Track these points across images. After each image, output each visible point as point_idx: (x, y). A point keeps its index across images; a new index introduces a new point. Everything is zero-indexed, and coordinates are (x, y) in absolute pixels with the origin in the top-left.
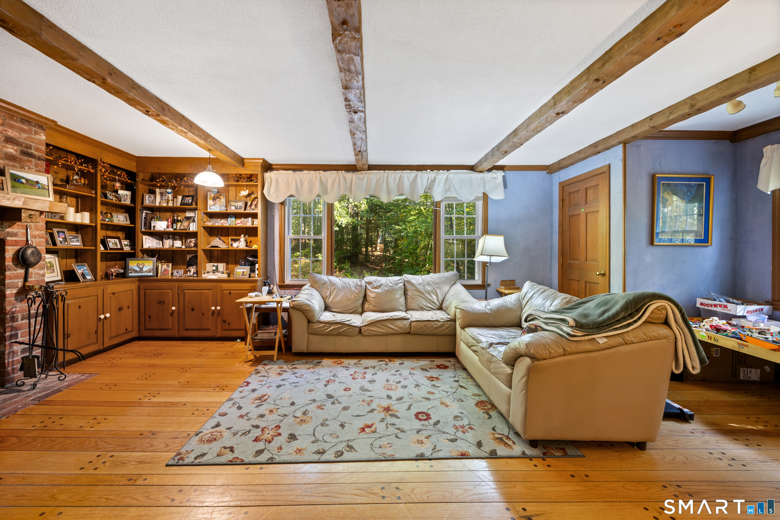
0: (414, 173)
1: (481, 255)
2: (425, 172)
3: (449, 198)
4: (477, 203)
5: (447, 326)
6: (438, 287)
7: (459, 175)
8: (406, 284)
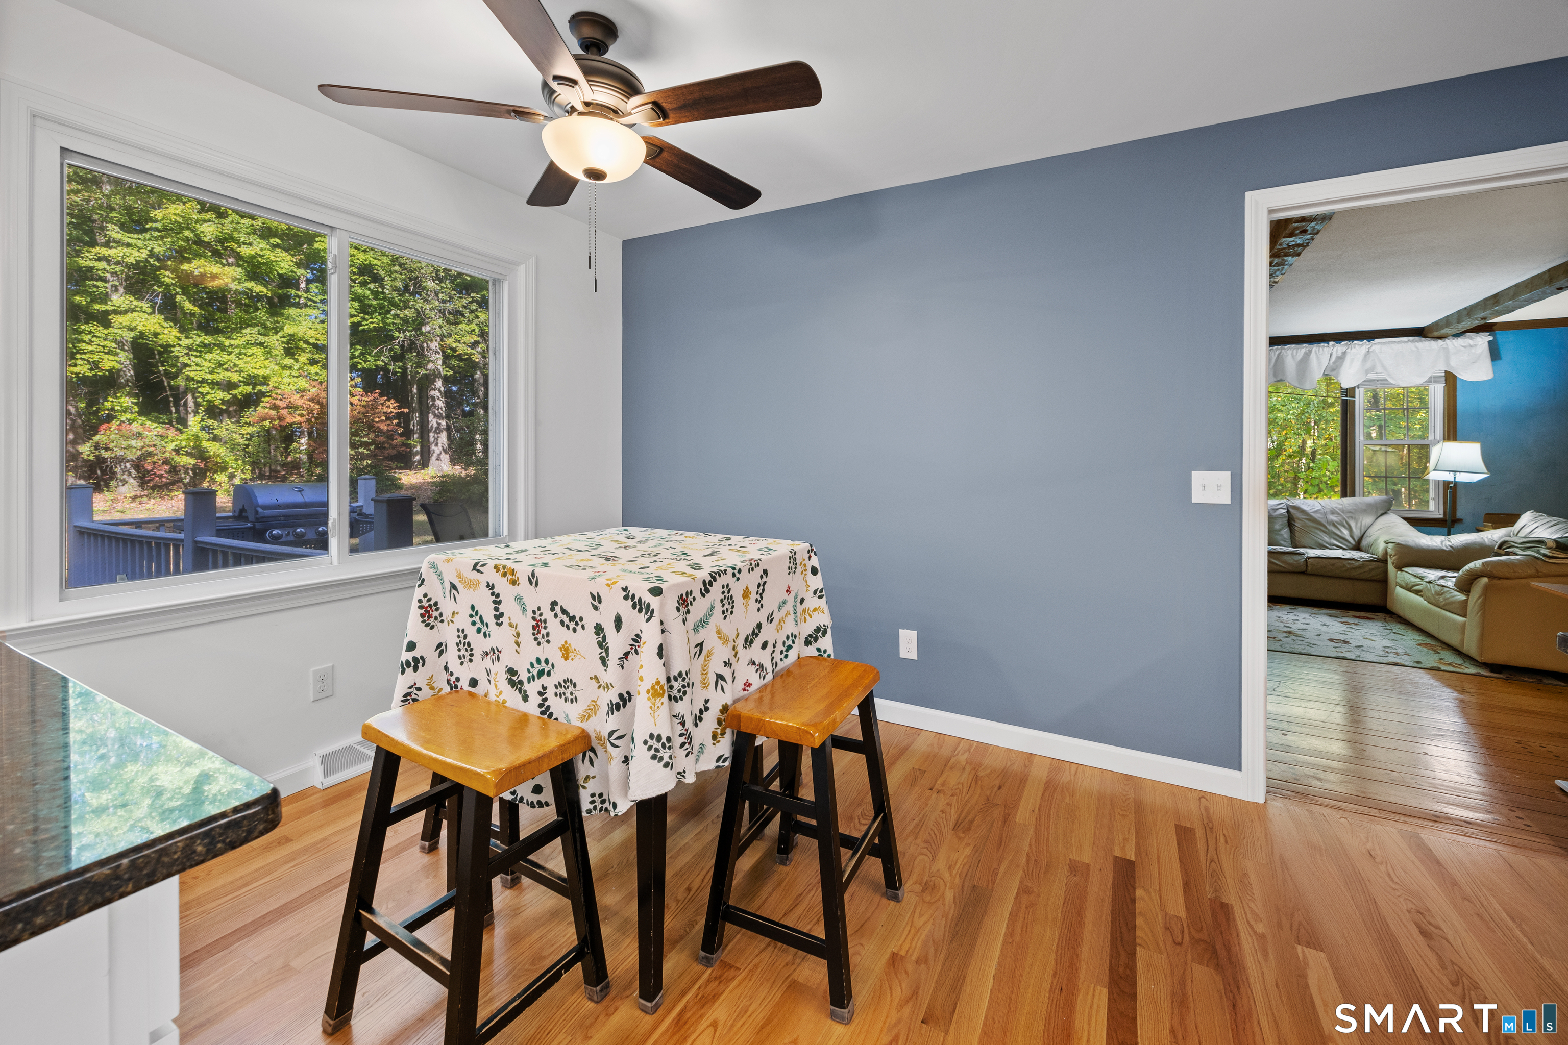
0: (1303, 349)
1: (1434, 470)
2: (1326, 345)
3: (1374, 380)
4: (1431, 387)
5: (1370, 567)
6: (1352, 517)
7: (1393, 345)
8: (1290, 510)
